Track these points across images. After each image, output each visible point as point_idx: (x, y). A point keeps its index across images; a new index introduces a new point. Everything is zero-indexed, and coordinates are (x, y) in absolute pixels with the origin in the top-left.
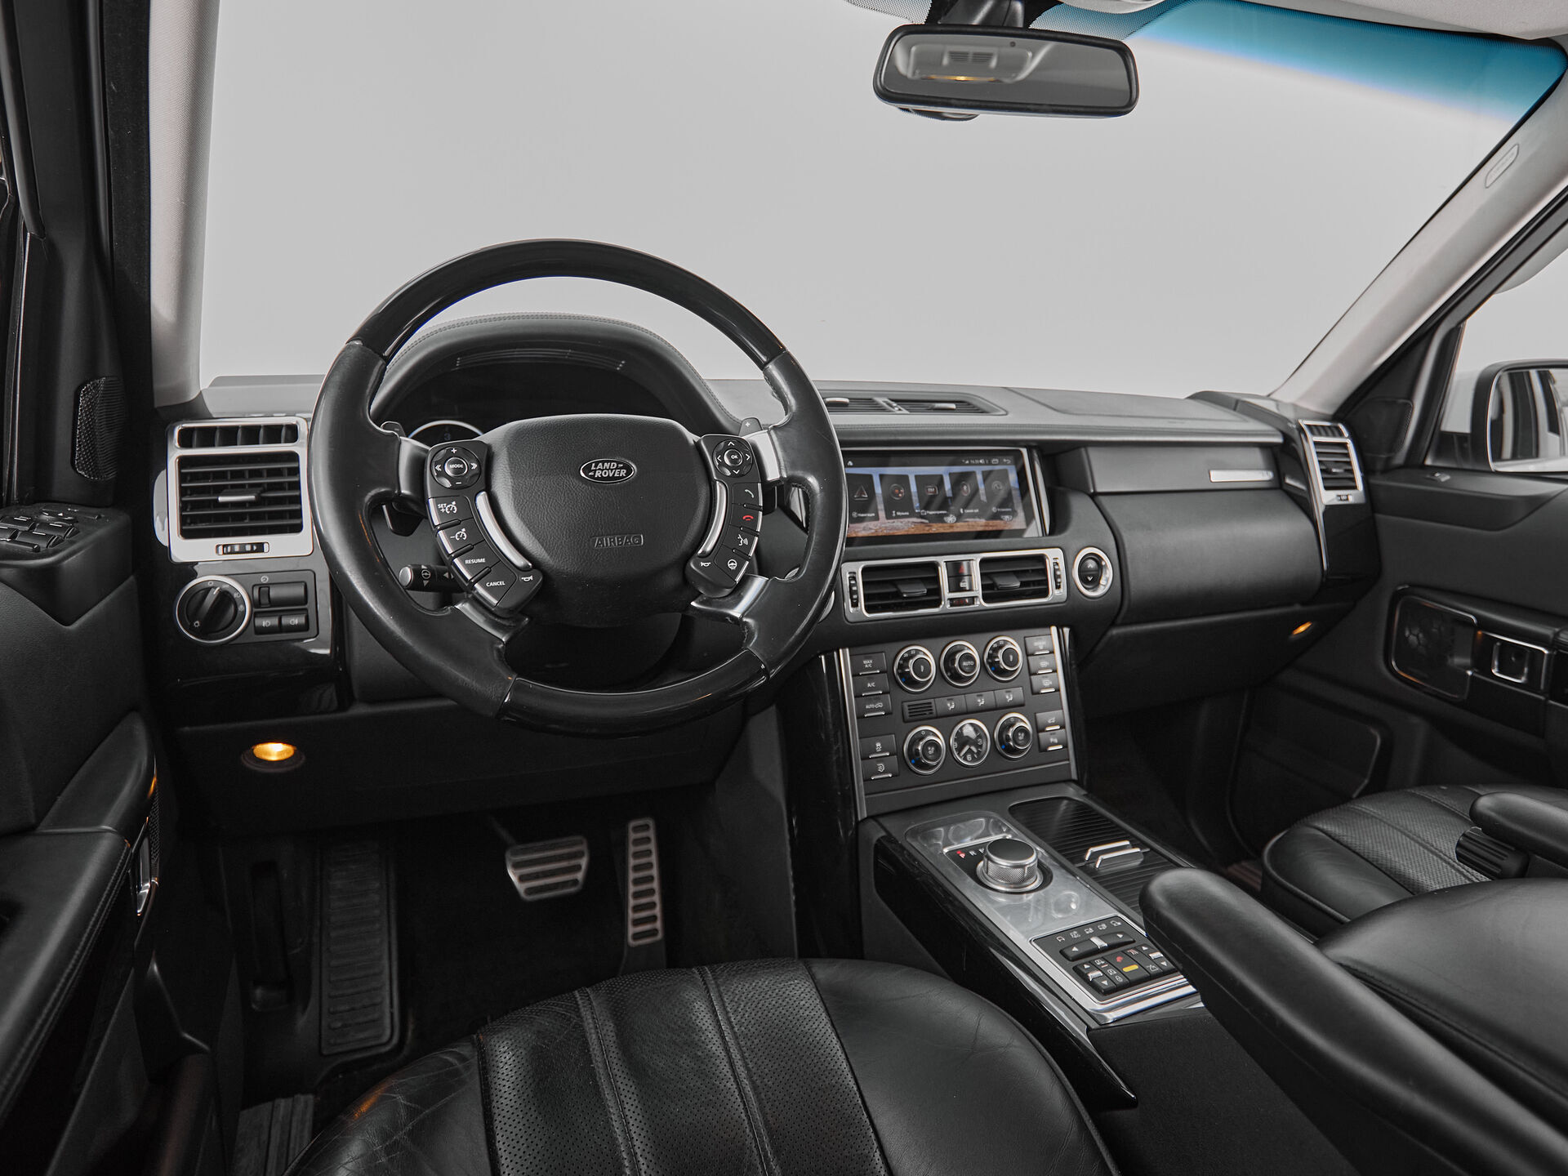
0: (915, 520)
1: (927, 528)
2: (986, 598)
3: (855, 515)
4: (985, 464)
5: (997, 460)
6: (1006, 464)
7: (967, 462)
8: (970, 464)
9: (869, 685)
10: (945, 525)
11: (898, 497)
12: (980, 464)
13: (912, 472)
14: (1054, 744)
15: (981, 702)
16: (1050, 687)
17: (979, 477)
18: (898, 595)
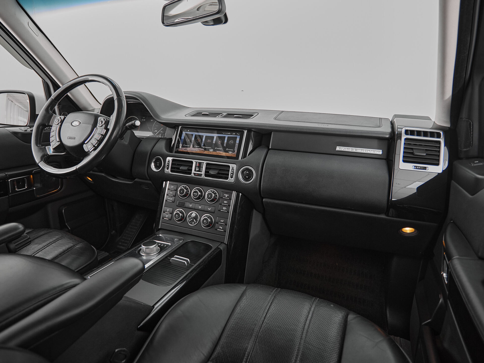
0: (200, 149)
1: (203, 152)
2: (206, 175)
3: (184, 145)
4: (230, 134)
5: (235, 134)
6: (237, 135)
7: (224, 133)
8: (225, 134)
9: (171, 193)
10: (209, 152)
11: (198, 142)
12: (228, 134)
13: (204, 135)
14: (220, 229)
15: (200, 207)
16: (225, 210)
17: (226, 139)
18: (179, 169)
